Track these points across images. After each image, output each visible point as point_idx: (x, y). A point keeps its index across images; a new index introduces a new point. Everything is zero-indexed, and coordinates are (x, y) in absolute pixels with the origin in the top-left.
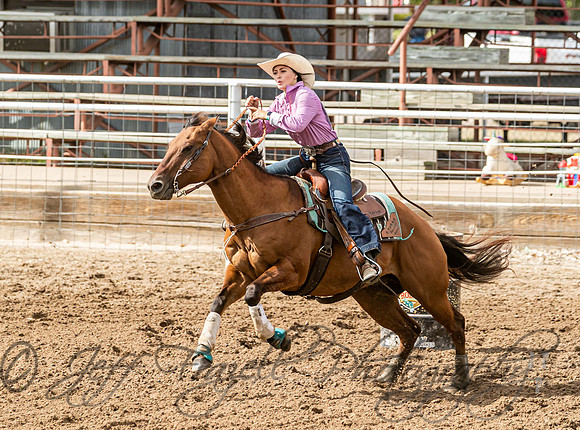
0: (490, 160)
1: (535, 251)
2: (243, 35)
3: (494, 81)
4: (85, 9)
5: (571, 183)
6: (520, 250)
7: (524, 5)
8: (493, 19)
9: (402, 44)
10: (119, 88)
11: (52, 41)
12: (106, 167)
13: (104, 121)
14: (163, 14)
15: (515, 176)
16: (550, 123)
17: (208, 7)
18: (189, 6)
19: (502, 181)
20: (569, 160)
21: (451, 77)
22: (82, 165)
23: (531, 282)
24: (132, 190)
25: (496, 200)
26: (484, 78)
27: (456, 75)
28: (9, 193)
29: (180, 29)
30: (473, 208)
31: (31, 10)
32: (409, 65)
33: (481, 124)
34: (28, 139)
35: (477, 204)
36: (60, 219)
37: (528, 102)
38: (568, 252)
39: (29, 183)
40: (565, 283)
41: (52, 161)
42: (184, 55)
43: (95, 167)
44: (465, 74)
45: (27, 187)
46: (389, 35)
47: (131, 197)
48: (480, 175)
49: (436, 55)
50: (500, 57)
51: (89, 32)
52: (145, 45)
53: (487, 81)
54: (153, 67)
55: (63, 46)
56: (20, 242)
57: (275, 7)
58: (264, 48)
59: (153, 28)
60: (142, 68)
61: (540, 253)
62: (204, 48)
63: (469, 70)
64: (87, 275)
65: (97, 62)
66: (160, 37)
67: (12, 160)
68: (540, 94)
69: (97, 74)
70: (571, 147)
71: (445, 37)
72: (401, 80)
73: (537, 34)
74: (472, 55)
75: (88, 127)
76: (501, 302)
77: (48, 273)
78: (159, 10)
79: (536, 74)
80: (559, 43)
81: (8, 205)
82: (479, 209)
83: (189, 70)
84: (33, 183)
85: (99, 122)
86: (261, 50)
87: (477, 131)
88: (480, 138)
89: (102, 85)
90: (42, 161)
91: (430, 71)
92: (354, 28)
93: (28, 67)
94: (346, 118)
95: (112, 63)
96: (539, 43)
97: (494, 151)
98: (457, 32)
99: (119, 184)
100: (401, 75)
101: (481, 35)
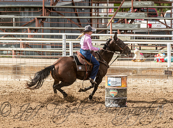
0: (135, 55)
1: (148, 80)
2: (66, 21)
3: (137, 33)
4: (23, 14)
5: (158, 61)
6: (144, 80)
7: (145, 12)
8: (136, 16)
9: (111, 23)
10: (32, 36)
11: (14, 23)
12: (29, 58)
13: (28, 45)
14: (44, 15)
15: (142, 59)
16: (152, 44)
17: (57, 13)
18: (51, 13)
19: (139, 61)
20: (157, 55)
21: (124, 32)
22: (22, 58)
23: (147, 88)
24: (36, 64)
25: (137, 66)
26: (134, 32)
27: (126, 32)
28: (2, 65)
29: (49, 20)
30: (131, 68)
31: (8, 15)
32: (112, 29)
33: (133, 45)
34: (7, 51)
35: (132, 67)
36: (16, 73)
37: (146, 39)
38: (157, 80)
39: (7, 63)
40: (157, 89)
41: (14, 56)
42: (50, 27)
43: (26, 58)
44: (128, 31)
45: (7, 64)
46: (107, 21)
47: (36, 66)
48: (132, 59)
49: (120, 26)
50: (138, 26)
51: (24, 21)
52: (39, 24)
53: (135, 33)
54: (42, 30)
55: (17, 25)
56: (5, 79)
57: (75, 13)
58: (73, 25)
59: (42, 19)
60: (39, 31)
61: (149, 81)
62: (56, 25)
63: (129, 30)
64: (24, 88)
65: (26, 29)
66: (44, 22)
67: (3, 56)
68: (149, 37)
69: (26, 32)
70: (158, 51)
71: (123, 21)
72: (111, 33)
73: (148, 20)
74: (130, 26)
75: (24, 47)
76: (139, 94)
77: (13, 88)
78: (43, 15)
79: (148, 31)
80: (154, 22)
81: (2, 69)
82: (132, 68)
83: (52, 31)
84: (9, 63)
85: (27, 46)
86: (72, 25)
87: (132, 47)
88: (133, 49)
89: (28, 35)
90: (11, 56)
91: (118, 30)
92: (98, 19)
93: (7, 30)
94: (96, 44)
95: (30, 29)
96: (149, 22)
97: (136, 52)
98: (126, 20)
99: (32, 62)
100: (110, 32)
101: (133, 20)
